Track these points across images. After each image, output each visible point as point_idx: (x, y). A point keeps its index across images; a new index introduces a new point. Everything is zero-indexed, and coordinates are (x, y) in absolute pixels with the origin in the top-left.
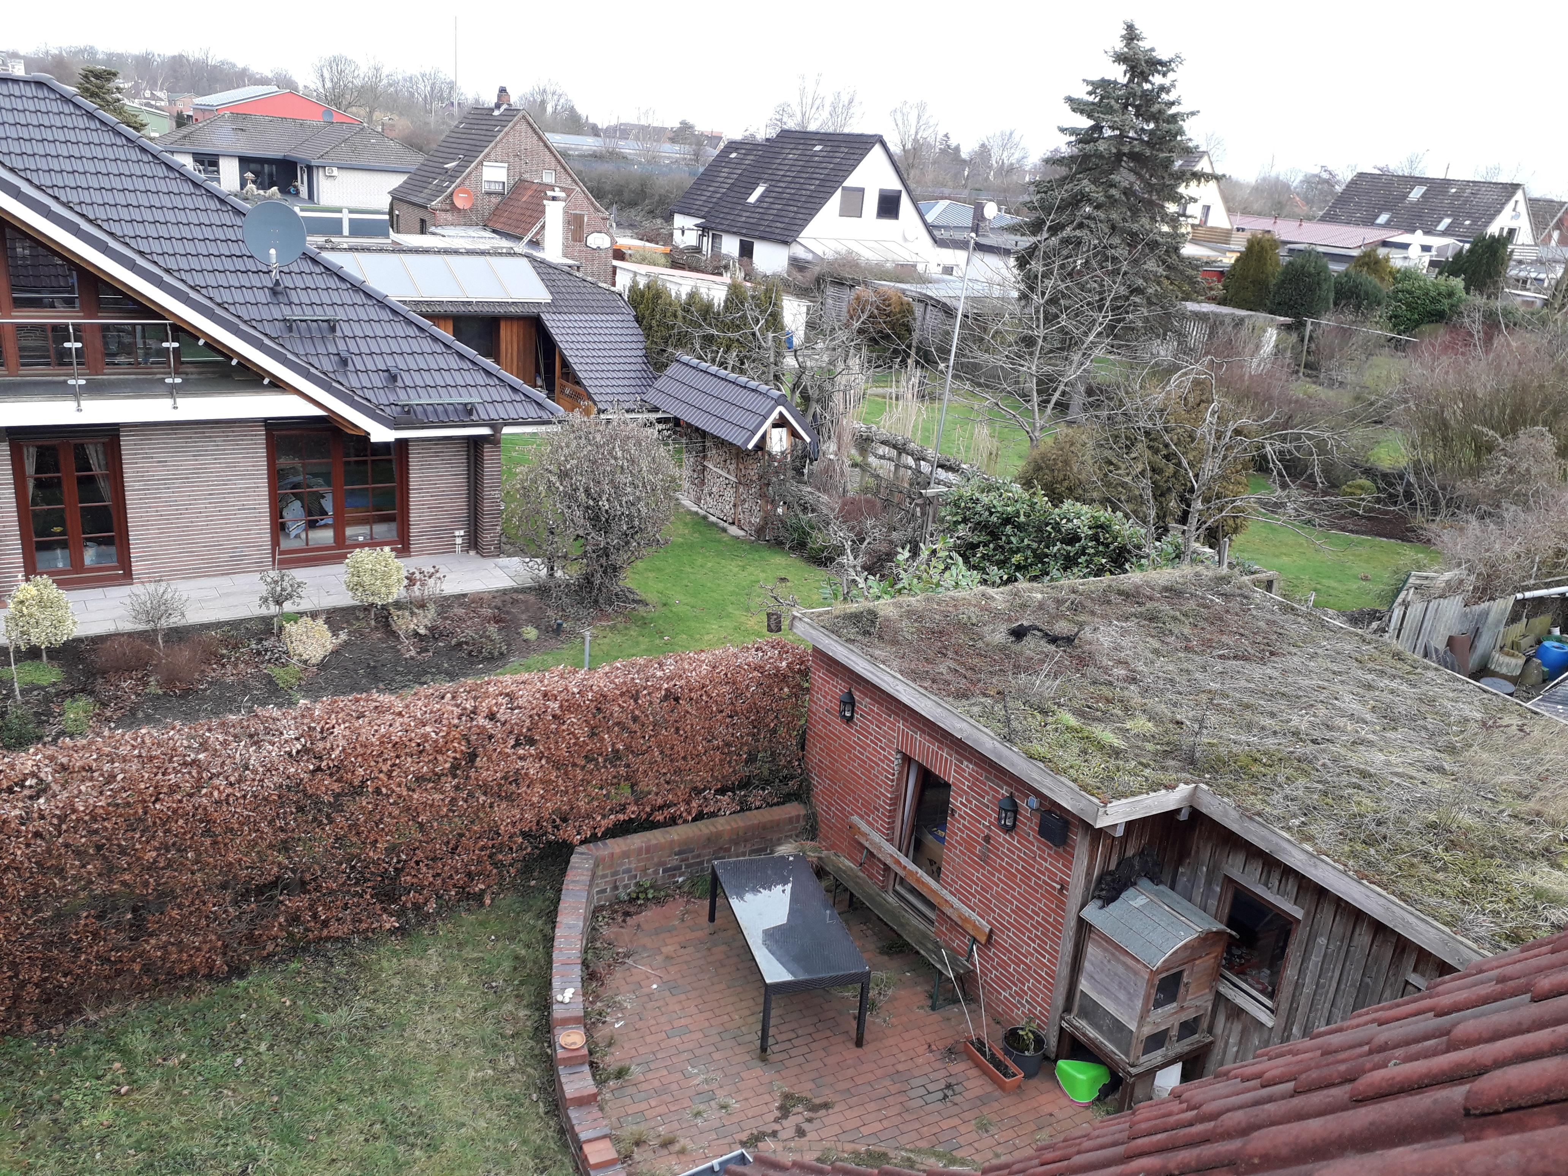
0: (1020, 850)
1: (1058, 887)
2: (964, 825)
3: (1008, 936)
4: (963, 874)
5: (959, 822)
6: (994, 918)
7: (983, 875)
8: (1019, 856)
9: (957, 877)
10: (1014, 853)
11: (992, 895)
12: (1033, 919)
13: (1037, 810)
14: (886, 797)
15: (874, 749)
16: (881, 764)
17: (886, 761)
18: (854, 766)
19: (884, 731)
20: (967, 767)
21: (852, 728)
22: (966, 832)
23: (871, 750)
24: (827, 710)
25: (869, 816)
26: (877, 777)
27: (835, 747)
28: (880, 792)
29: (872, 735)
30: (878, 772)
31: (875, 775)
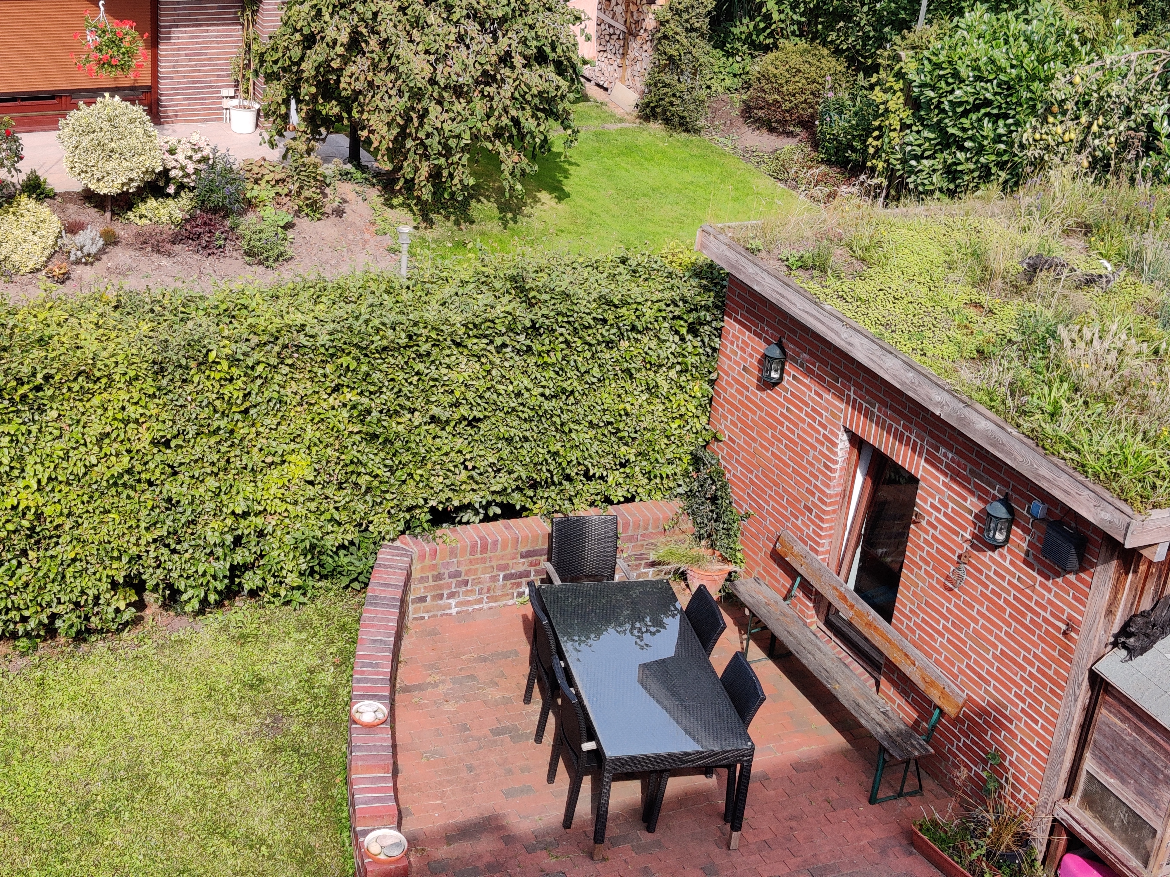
0: (1013, 575)
1: (1063, 627)
2: (934, 537)
3: (986, 691)
4: (927, 603)
5: (927, 532)
6: (968, 666)
7: (956, 605)
8: (1010, 583)
9: (919, 607)
10: (1003, 578)
11: (967, 634)
12: (1024, 669)
13: (1043, 520)
15: (810, 425)
16: (819, 447)
17: (826, 443)
18: (778, 448)
19: (827, 401)
20: (945, 455)
21: (779, 395)
22: (936, 545)
23: (806, 427)
24: (745, 369)
25: (797, 518)
26: (812, 465)
27: (753, 420)
28: (816, 486)
29: (807, 404)
30: (815, 457)
31: (808, 462)
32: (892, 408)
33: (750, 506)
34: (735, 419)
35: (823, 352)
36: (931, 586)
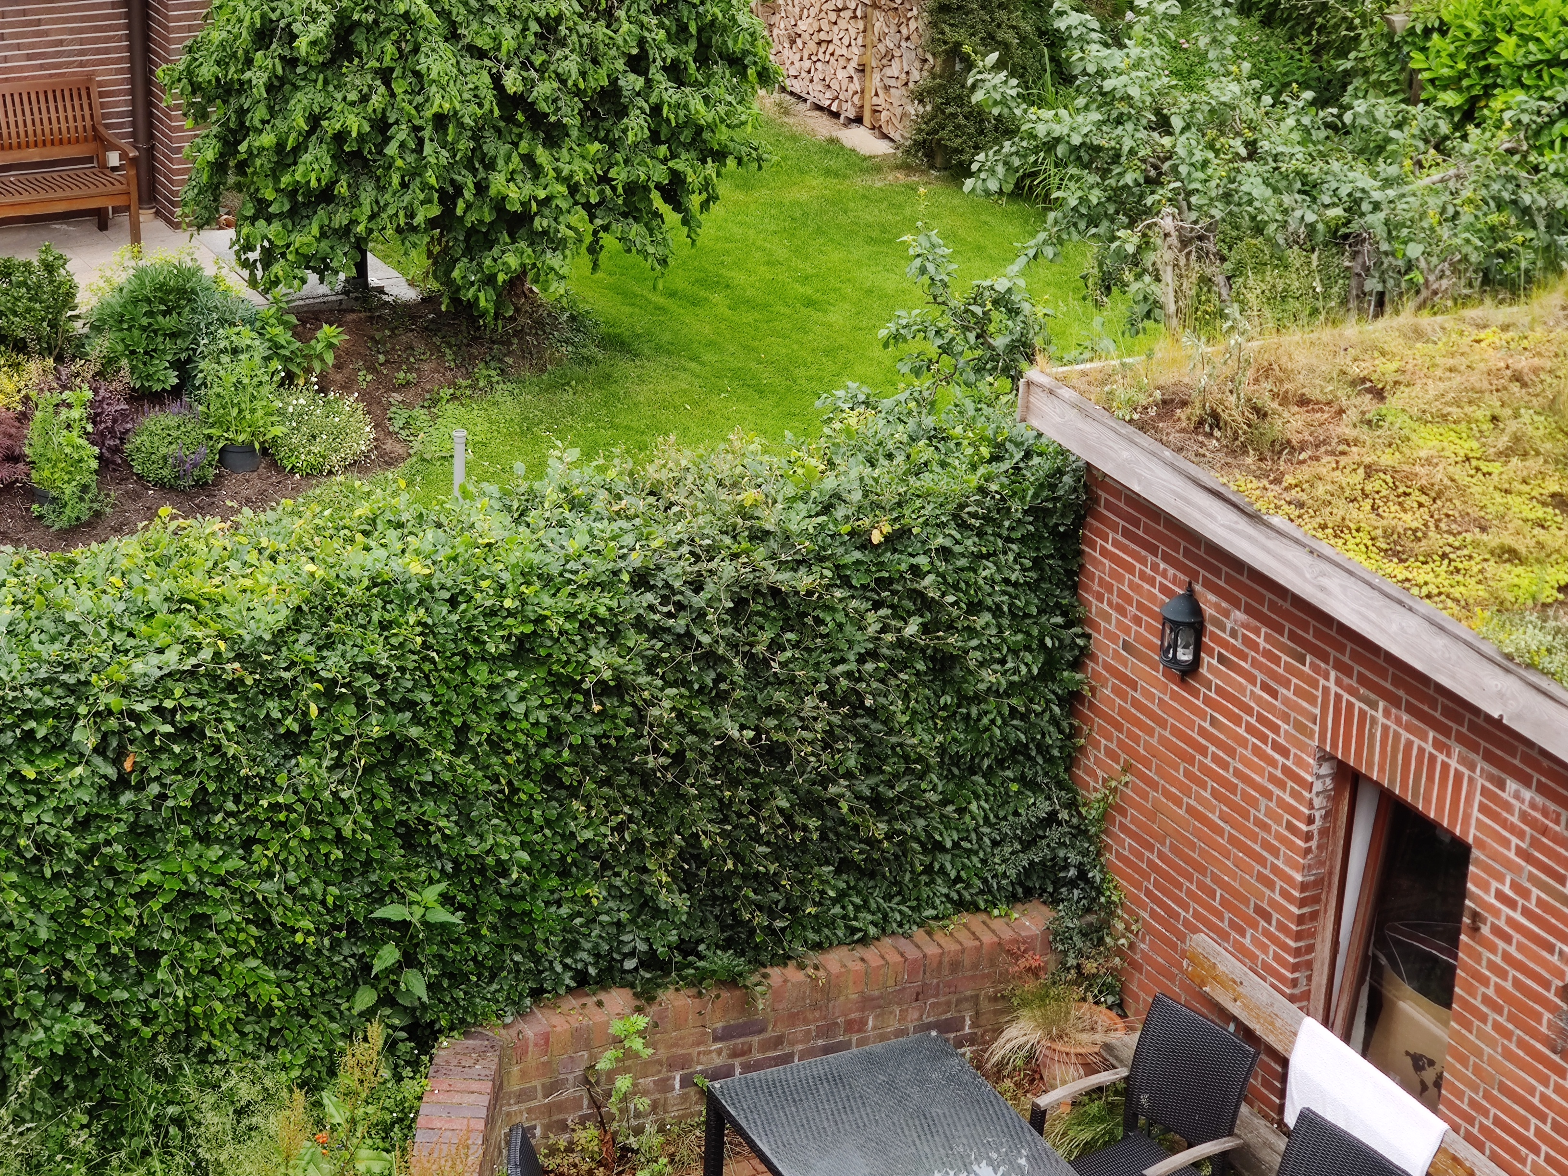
2: (1506, 957)
4: (1504, 1089)
5: (1492, 948)
9: (1487, 1096)
14: (1289, 880)
15: (1256, 750)
16: (1277, 791)
17: (1290, 784)
18: (1199, 799)
19: (1286, 701)
20: (1517, 796)
21: (1195, 693)
22: (1512, 972)
23: (1248, 753)
24: (1126, 646)
25: (1243, 934)
26: (1265, 827)
27: (1148, 747)
28: (1275, 869)
29: (1249, 711)
30: (1269, 813)
31: (1258, 823)
32: (1411, 710)
33: (1153, 914)
34: (1113, 746)
35: (1273, 606)
36: (1508, 1054)
